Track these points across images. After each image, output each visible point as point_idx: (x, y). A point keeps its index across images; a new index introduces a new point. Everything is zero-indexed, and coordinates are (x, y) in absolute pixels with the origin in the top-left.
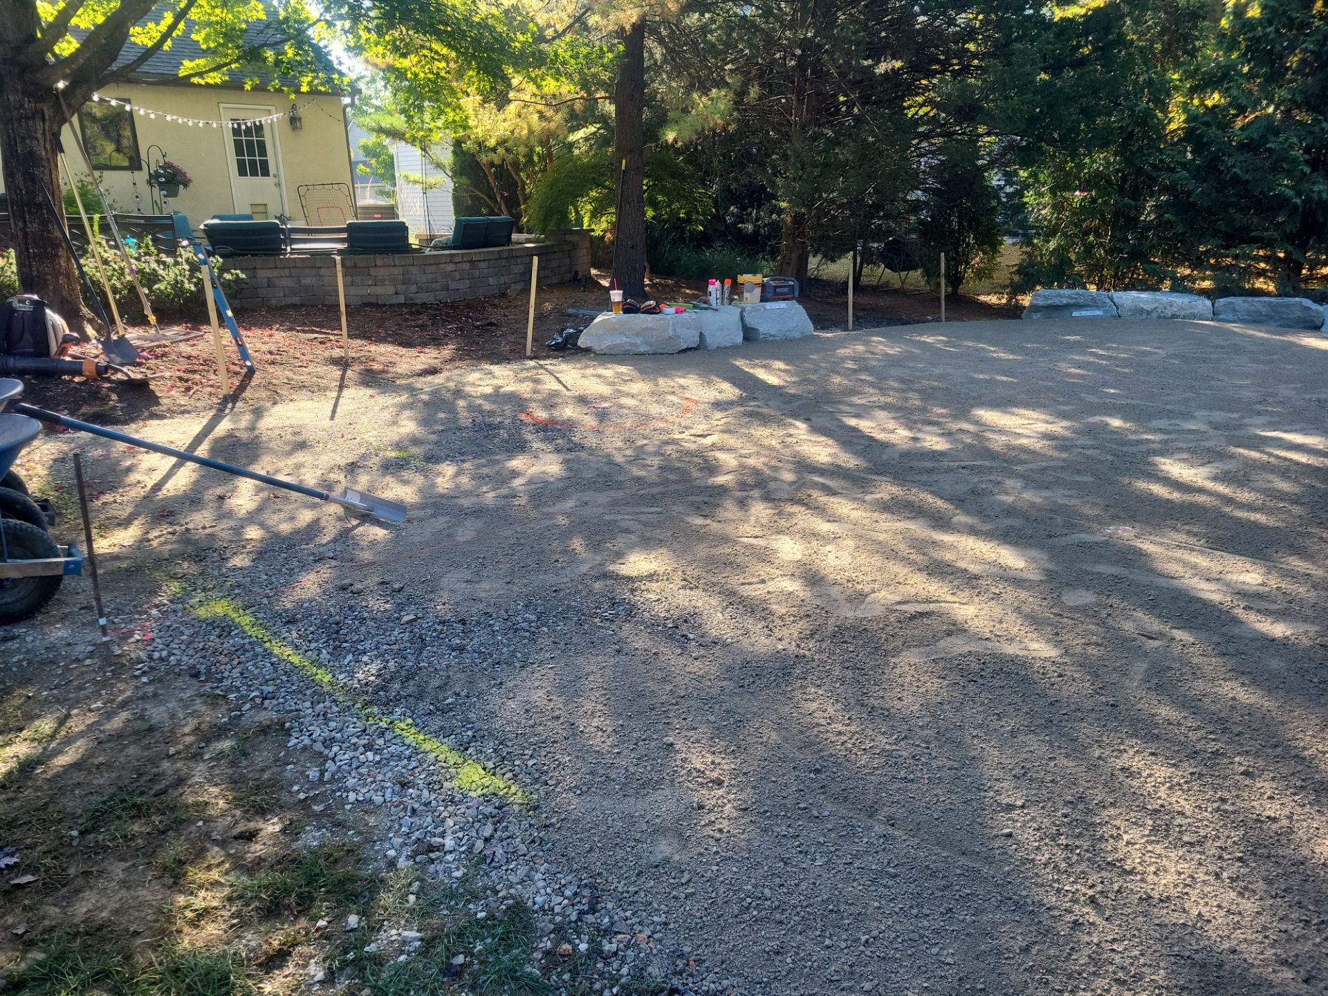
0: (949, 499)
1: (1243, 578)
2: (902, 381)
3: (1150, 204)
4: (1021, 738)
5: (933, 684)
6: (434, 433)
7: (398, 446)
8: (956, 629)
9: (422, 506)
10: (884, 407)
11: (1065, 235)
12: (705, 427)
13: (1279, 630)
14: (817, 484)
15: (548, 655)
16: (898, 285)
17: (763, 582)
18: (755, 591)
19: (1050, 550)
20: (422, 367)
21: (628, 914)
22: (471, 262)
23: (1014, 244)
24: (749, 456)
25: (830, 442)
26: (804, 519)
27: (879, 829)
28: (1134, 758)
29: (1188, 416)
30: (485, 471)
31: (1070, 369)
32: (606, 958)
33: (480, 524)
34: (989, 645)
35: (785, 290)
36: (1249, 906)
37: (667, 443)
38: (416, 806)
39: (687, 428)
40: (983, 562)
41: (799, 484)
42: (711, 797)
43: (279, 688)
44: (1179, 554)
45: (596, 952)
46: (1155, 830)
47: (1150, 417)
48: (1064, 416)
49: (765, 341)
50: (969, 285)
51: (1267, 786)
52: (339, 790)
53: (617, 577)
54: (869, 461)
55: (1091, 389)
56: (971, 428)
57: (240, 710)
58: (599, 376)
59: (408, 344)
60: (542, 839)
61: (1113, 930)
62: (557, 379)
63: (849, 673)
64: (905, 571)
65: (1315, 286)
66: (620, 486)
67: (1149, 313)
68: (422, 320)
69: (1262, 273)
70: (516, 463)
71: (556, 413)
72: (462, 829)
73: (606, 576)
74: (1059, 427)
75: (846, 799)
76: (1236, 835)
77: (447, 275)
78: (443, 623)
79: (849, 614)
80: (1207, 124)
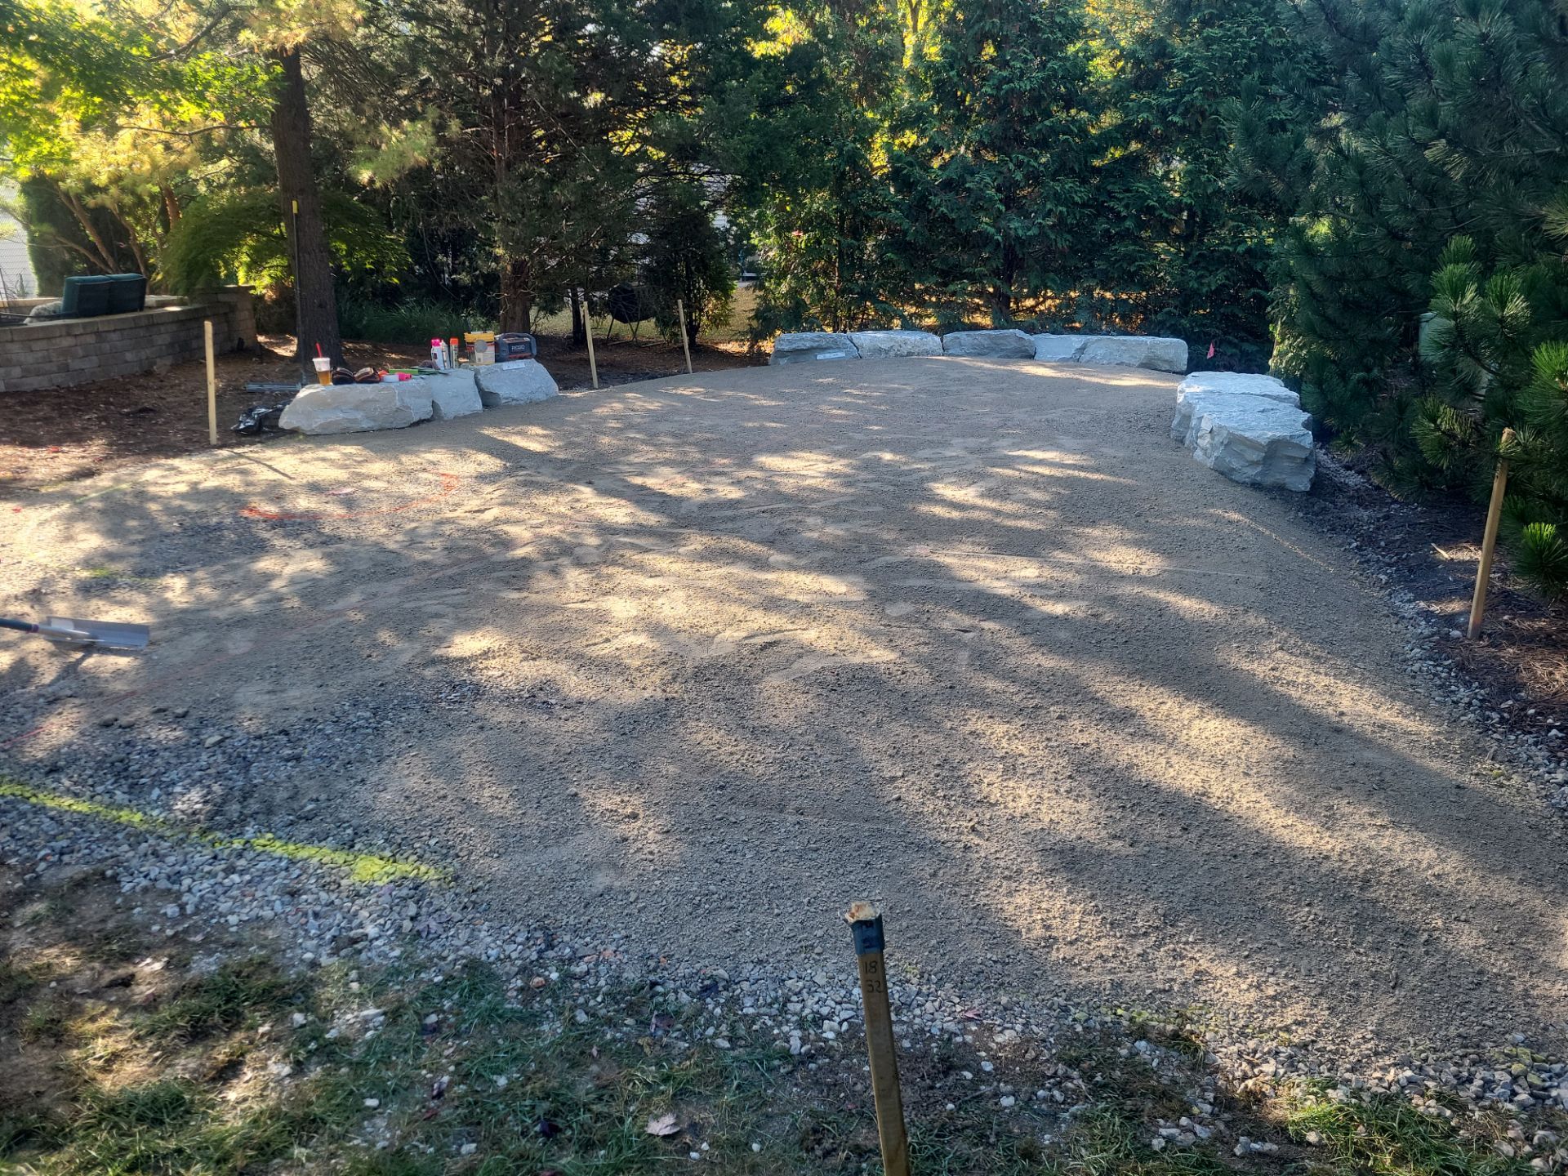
0: (761, 542)
1: (1024, 573)
2: (674, 436)
3: (870, 244)
4: (886, 727)
5: (800, 700)
6: (133, 543)
7: (87, 563)
8: (805, 651)
9: (165, 626)
10: (666, 463)
11: (796, 277)
12: (478, 502)
13: (1059, 609)
14: (625, 544)
15: (404, 745)
16: (629, 337)
17: (607, 640)
18: (604, 650)
19: (865, 573)
20: (70, 469)
21: (588, 939)
22: (98, 333)
23: (747, 288)
24: (541, 526)
25: (623, 502)
26: (625, 578)
27: (792, 819)
28: (977, 722)
29: (945, 444)
30: (228, 577)
31: (833, 409)
32: (581, 978)
33: (251, 633)
34: (837, 659)
35: (521, 347)
36: (1083, 806)
37: (441, 523)
38: (318, 908)
39: (458, 505)
40: (809, 592)
41: (609, 547)
42: (630, 829)
43: (74, 841)
44: (970, 562)
45: (567, 977)
46: (1005, 771)
47: (915, 449)
48: (840, 455)
49: (508, 406)
50: (707, 334)
51: (1077, 724)
52: (213, 917)
53: (448, 661)
54: (670, 516)
55: (857, 428)
56: (758, 474)
57: (34, 871)
58: (324, 460)
59: (33, 443)
60: (474, 903)
61: (993, 846)
62: (270, 467)
63: (722, 704)
64: (742, 610)
65: (1021, 317)
66: (406, 572)
67: (887, 352)
68: (44, 410)
69: (977, 308)
70: (265, 564)
71: (288, 506)
72: (380, 916)
73: (434, 662)
74: (838, 465)
75: (755, 804)
76: (1063, 761)
77: (65, 352)
78: (260, 737)
79: (701, 655)
80: (911, 164)
